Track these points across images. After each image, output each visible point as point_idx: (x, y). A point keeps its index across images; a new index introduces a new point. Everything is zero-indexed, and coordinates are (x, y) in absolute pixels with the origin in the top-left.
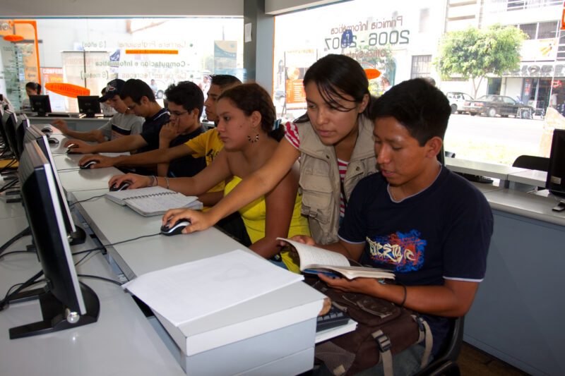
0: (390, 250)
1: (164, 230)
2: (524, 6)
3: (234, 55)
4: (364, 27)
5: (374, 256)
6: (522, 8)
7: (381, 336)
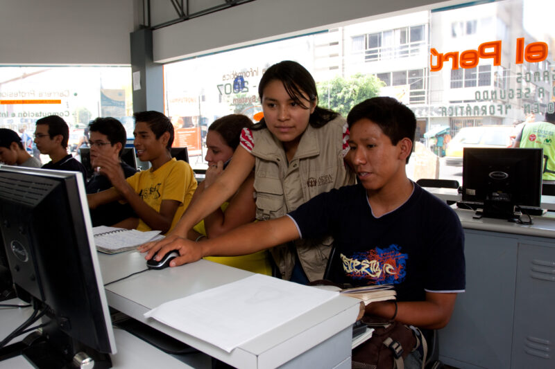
0: (368, 266)
1: (152, 264)
2: (378, 58)
3: (122, 104)
4: (255, 73)
5: (350, 273)
6: (377, 60)
7: (392, 344)
